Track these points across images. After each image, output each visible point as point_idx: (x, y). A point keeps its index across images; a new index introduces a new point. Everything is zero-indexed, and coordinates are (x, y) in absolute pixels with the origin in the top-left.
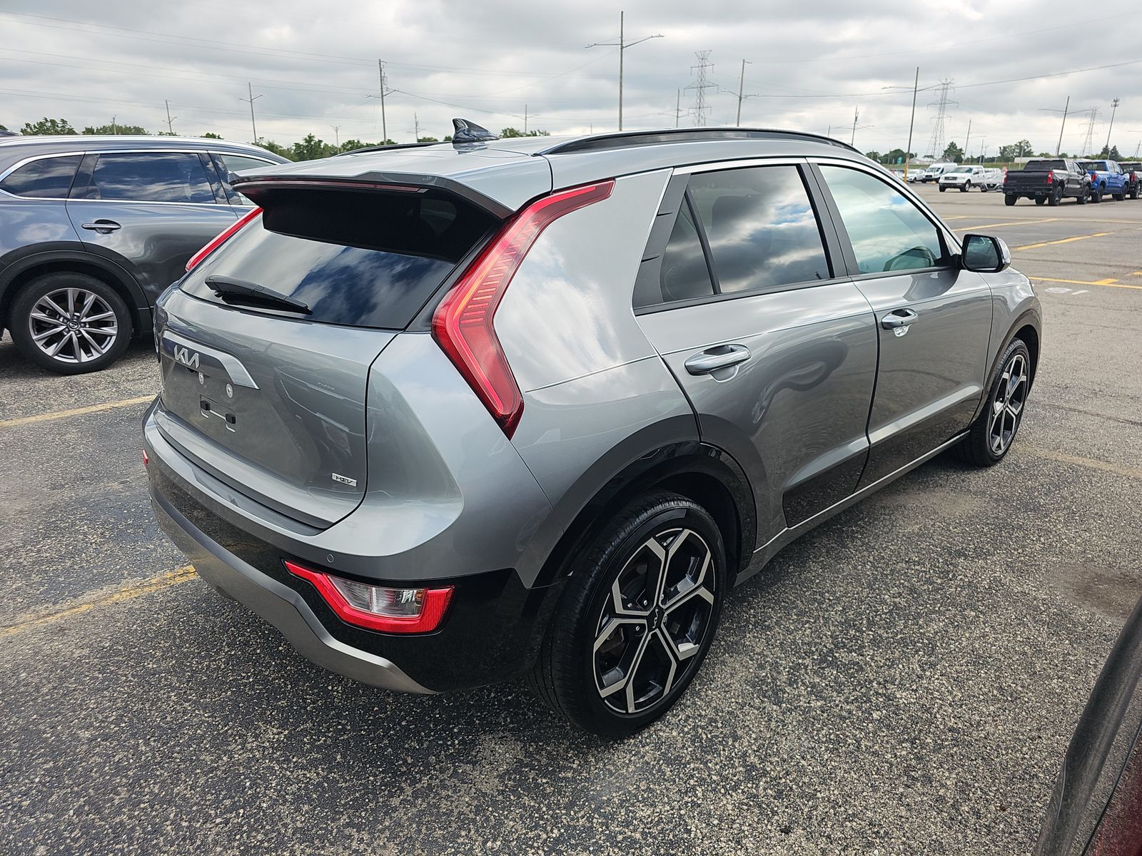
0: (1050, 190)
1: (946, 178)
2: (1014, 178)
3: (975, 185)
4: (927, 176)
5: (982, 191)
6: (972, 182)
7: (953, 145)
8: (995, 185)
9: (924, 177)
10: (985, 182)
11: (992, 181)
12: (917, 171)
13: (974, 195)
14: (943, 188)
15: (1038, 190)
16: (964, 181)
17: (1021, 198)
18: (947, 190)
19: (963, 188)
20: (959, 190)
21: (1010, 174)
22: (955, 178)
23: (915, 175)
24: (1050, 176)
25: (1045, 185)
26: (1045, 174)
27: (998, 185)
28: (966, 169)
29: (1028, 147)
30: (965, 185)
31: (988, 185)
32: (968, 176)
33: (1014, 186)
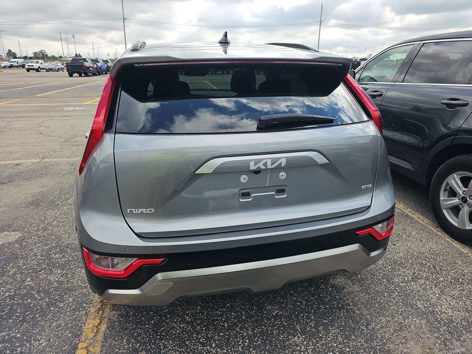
0: (86, 70)
1: (28, 66)
2: (70, 66)
3: (43, 69)
4: (11, 65)
5: (47, 71)
6: (41, 67)
7: (10, 51)
8: (52, 69)
9: (10, 65)
10: (47, 68)
11: (50, 67)
12: (5, 62)
13: (43, 73)
14: (28, 70)
15: (82, 70)
16: (37, 67)
17: (75, 74)
18: (30, 71)
19: (37, 70)
20: (35, 71)
21: (67, 64)
22: (33, 66)
23: (5, 65)
24: (84, 65)
25: (83, 68)
26: (82, 64)
27: (53, 69)
28: (36, 62)
29: (45, 53)
30: (38, 68)
31: (49, 69)
32: (38, 65)
33: (71, 69)
